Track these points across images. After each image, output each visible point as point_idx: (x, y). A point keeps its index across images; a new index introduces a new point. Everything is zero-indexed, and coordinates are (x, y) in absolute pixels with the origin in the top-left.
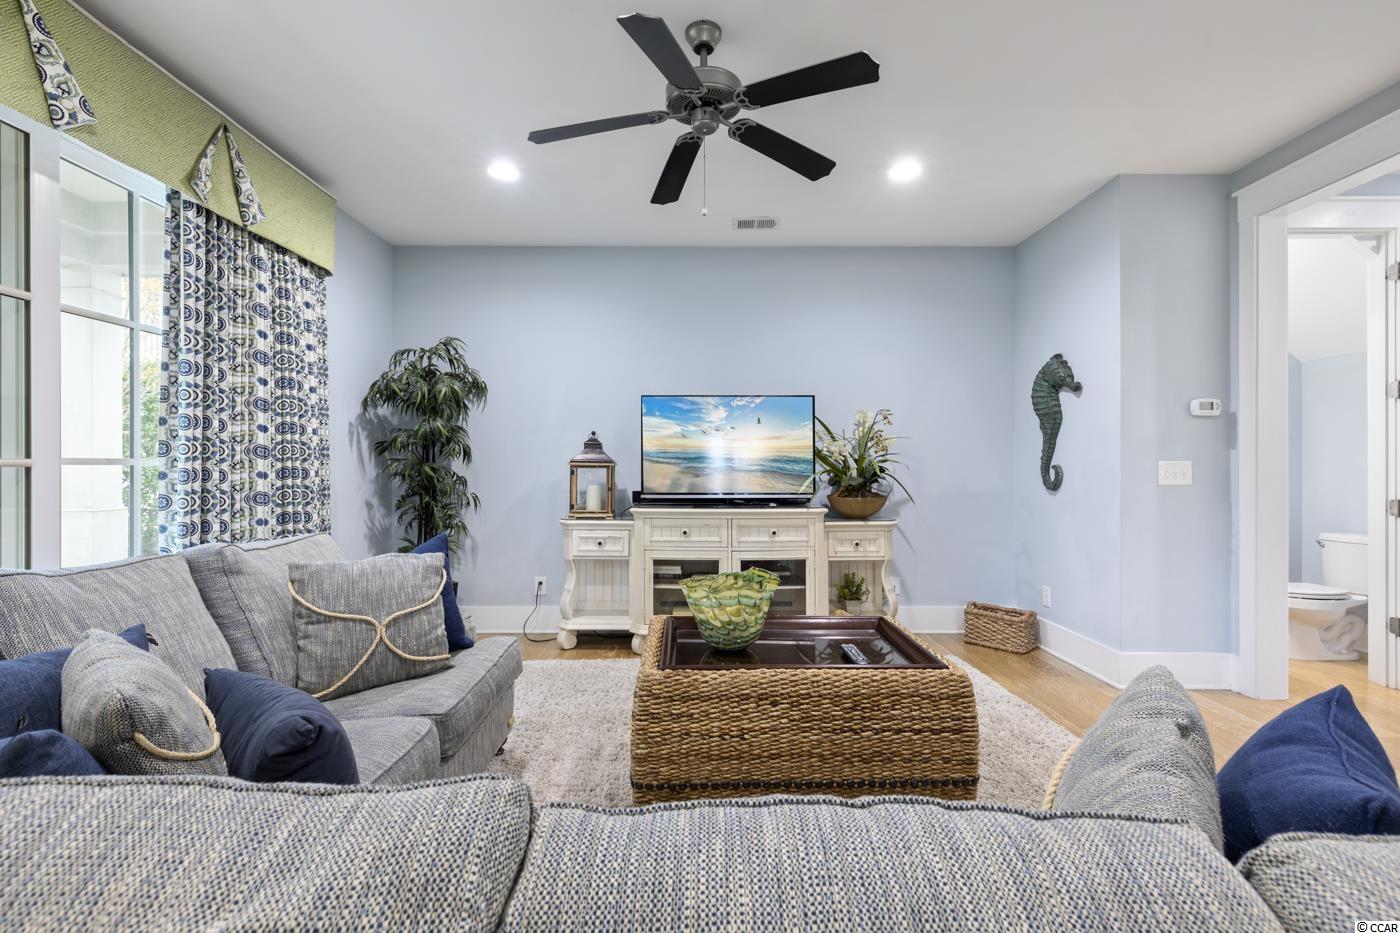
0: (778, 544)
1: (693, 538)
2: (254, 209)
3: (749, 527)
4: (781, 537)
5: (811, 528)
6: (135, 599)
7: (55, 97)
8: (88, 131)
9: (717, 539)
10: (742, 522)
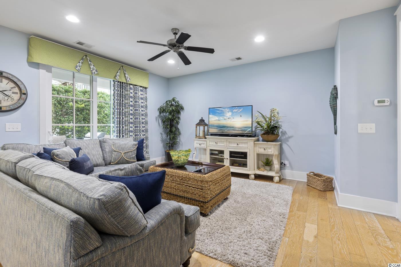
0: (239, 147)
1: (218, 144)
2: (128, 79)
3: (232, 142)
4: (240, 145)
5: (249, 143)
6: (86, 144)
7: (92, 71)
8: (98, 74)
9: (223, 145)
10: (230, 141)
